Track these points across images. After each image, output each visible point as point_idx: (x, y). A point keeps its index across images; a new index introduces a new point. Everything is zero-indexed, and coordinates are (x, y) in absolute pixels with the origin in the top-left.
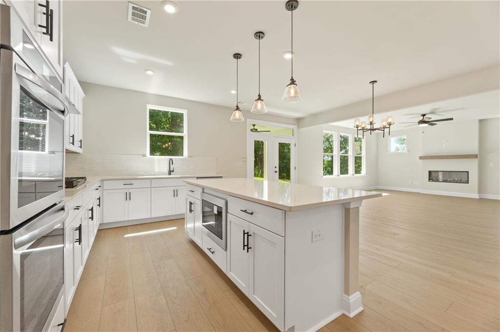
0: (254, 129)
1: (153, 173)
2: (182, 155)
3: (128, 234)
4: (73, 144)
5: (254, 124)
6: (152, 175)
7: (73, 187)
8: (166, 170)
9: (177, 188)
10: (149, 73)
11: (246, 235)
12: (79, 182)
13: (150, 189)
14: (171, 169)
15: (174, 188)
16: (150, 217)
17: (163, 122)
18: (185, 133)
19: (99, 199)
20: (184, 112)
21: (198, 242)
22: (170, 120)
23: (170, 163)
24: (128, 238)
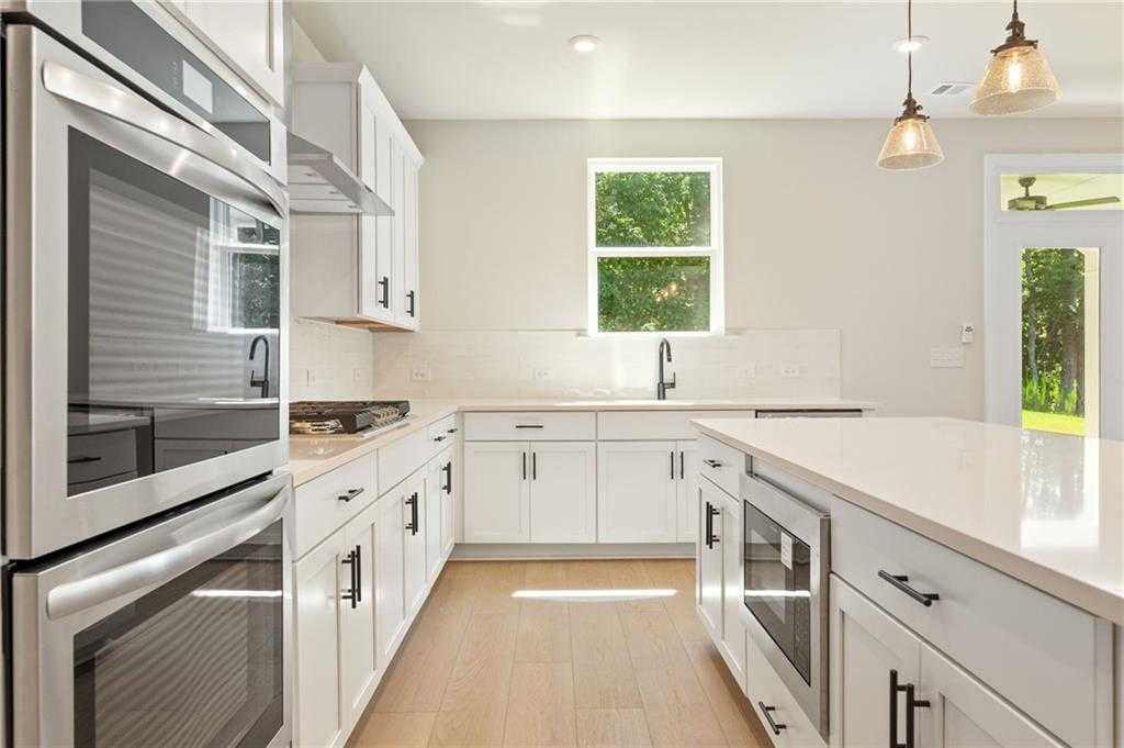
0: (1027, 198)
1: (608, 392)
2: (706, 326)
3: (523, 587)
4: (386, 306)
5: (1028, 174)
6: (605, 398)
7: (355, 432)
8: (650, 382)
9: (681, 447)
10: (583, 46)
11: (902, 696)
12: (379, 416)
13: (594, 444)
14: (668, 378)
15: (670, 447)
16: (594, 541)
17: (664, 216)
18: (713, 246)
19: (448, 468)
20: (712, 166)
21: (736, 666)
22: (690, 206)
23: (661, 355)
24: (521, 600)
